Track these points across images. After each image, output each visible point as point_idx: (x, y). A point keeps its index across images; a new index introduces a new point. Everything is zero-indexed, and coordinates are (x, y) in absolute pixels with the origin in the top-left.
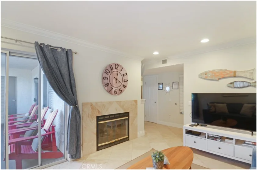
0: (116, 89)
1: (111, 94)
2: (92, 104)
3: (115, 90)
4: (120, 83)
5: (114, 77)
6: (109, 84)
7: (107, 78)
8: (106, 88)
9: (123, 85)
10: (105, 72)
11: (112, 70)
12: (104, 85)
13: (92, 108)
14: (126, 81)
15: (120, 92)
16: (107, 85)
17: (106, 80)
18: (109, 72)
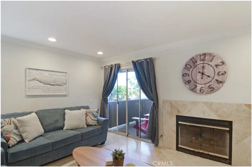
0: (203, 86)
1: (196, 92)
2: (171, 102)
3: (201, 88)
4: (209, 78)
5: (198, 72)
6: (191, 81)
7: (188, 75)
8: (188, 86)
9: (217, 80)
10: (185, 68)
11: (195, 64)
12: (185, 82)
13: (171, 106)
14: (222, 74)
15: (211, 91)
16: (189, 82)
17: (187, 76)
18: (191, 68)
